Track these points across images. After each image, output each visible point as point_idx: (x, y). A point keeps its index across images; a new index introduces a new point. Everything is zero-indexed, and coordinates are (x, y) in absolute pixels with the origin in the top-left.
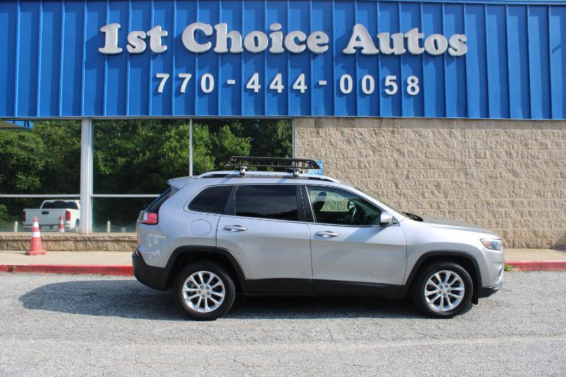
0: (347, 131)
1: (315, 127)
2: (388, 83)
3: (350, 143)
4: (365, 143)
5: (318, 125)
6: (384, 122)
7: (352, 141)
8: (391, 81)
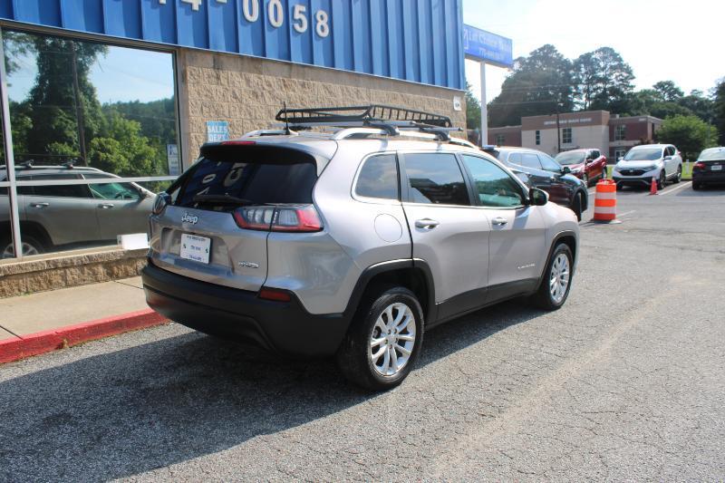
0: (253, 77)
1: (214, 68)
2: (297, 16)
3: (257, 97)
4: (274, 98)
5: (217, 66)
6: (294, 69)
7: (259, 94)
8: (300, 12)
